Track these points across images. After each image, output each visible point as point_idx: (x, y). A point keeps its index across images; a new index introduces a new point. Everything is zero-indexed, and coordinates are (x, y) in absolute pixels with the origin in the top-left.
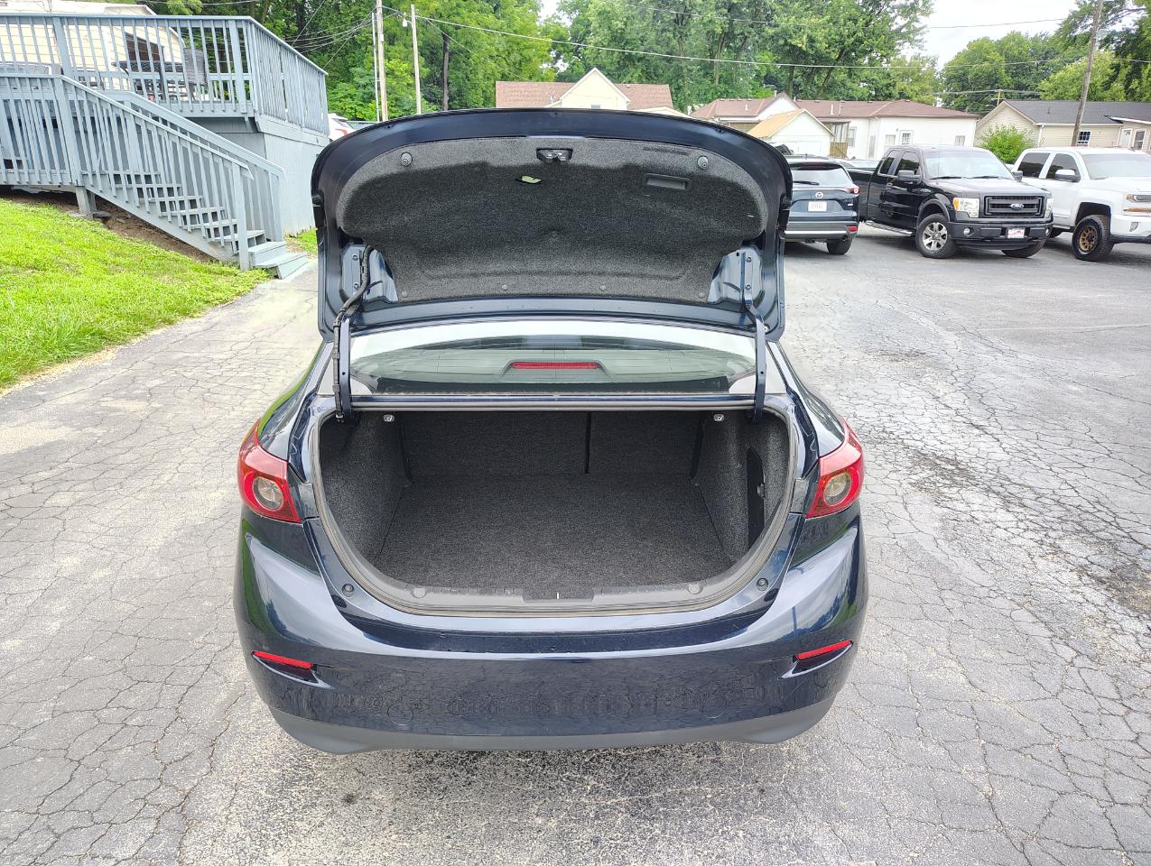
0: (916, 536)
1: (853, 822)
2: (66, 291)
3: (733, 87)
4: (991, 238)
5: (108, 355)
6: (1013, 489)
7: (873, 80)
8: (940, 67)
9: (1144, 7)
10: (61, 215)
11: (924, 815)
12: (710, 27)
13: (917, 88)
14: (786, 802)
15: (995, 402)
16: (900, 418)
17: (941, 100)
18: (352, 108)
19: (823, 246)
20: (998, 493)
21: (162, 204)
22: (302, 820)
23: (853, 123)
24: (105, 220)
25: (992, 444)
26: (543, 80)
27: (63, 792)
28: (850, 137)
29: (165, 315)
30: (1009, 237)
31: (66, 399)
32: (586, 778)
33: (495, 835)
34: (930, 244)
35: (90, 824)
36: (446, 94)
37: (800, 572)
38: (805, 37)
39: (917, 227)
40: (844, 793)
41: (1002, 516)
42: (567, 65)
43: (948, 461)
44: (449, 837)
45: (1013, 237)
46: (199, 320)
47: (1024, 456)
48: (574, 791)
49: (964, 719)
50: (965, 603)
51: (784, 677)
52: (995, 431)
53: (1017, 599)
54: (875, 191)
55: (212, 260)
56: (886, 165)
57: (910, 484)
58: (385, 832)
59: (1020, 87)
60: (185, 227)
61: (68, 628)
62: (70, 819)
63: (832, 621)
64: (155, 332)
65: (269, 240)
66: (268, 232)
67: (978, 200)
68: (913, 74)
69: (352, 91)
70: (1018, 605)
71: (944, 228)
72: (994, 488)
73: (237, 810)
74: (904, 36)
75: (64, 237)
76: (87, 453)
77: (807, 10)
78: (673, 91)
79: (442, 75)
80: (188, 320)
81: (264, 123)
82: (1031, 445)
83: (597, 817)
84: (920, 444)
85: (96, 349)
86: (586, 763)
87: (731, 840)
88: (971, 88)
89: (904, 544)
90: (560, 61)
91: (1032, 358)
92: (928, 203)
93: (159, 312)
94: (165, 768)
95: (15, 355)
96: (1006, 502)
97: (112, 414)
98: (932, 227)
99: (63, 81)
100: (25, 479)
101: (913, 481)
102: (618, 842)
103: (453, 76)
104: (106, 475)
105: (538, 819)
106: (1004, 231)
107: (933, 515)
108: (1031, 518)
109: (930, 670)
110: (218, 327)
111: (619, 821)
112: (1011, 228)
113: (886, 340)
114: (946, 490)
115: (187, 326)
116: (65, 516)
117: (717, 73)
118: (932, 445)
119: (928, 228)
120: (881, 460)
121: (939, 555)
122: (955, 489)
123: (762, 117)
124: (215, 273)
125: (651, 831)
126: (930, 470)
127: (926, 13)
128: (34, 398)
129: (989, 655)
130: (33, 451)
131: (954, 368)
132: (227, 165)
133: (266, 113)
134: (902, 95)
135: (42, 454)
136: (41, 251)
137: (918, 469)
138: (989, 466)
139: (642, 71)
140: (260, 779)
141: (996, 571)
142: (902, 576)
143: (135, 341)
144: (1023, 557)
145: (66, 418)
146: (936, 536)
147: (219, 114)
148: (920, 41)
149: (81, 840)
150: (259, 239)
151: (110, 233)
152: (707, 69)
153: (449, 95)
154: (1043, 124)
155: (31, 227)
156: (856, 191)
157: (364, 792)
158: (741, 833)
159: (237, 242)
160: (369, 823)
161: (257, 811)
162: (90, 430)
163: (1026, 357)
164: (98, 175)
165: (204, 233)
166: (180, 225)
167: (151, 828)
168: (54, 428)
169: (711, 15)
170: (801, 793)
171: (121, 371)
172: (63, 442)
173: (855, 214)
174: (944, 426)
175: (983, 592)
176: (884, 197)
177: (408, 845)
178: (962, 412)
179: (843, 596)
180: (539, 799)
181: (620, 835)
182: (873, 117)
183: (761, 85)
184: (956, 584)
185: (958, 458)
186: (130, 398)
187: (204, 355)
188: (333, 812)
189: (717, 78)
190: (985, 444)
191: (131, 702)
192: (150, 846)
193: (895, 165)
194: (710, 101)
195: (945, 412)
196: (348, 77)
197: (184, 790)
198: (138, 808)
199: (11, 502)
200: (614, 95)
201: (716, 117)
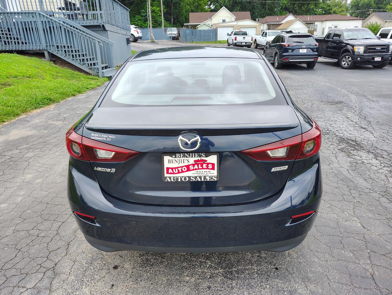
0: (340, 169)
1: (314, 283)
2: (39, 85)
3: (272, 12)
4: (368, 61)
5: (52, 106)
6: (378, 151)
7: (324, 7)
8: (349, 2)
10: (40, 60)
11: (344, 281)
13: (340, 10)
14: (287, 273)
15: (371, 119)
16: (334, 125)
17: (349, 14)
18: (140, 24)
19: (305, 65)
20: (373, 153)
21: (73, 55)
22: (97, 275)
23: (316, 23)
24: (54, 61)
25: (370, 135)
26: (206, 12)
27: (12, 261)
28: (315, 28)
29: (73, 93)
30: (375, 60)
31: (36, 121)
32: (207, 261)
33: (170, 284)
34: (345, 64)
35: (20, 274)
36: (172, 18)
37: (293, 182)
39: (340, 58)
40: (310, 271)
41: (374, 161)
42: (214, 6)
43: (353, 141)
44: (152, 284)
45: (377, 60)
46: (84, 94)
47: (383, 139)
48: (202, 266)
49: (361, 241)
50: (360, 195)
51: (285, 225)
52: (371, 130)
53: (381, 193)
54: (324, 46)
55: (90, 74)
56: (328, 36)
57: (338, 149)
58: (128, 281)
59: (379, 8)
60: (80, 63)
61: (24, 200)
62: (13, 272)
63: (307, 202)
64: (69, 99)
65: (109, 68)
66: (109, 65)
67: (363, 47)
68: (339, 5)
69: (141, 18)
70: (382, 196)
71: (350, 58)
72: (371, 151)
73: (74, 270)
75: (40, 67)
76: (41, 139)
78: (251, 14)
79: (171, 11)
80: (80, 95)
81: (107, 27)
82: (385, 135)
83: (210, 278)
84: (342, 135)
85: (48, 104)
86: (207, 255)
87: (264, 289)
88: (360, 9)
89: (336, 172)
90: (212, 5)
91: (385, 103)
92: (344, 49)
93: (71, 92)
94: (50, 253)
95: (20, 107)
96: (376, 156)
97: (51, 126)
98: (346, 58)
99: (39, 13)
100: (18, 148)
101: (339, 148)
102: (218, 288)
103: (175, 12)
104: (46, 146)
105: (187, 277)
106: (373, 58)
107: (347, 161)
108: (386, 162)
109: (346, 221)
110: (90, 97)
111: (219, 280)
112: (376, 57)
113: (329, 97)
114: (352, 152)
115: (80, 97)
116: (29, 161)
117: (267, 7)
118: (347, 135)
119: (344, 58)
120: (326, 141)
121: (349, 176)
122: (356, 151)
123: (283, 22)
124: (90, 79)
125: (232, 284)
126: (346, 144)
128: (26, 121)
129: (370, 215)
130: (23, 138)
131: (354, 107)
132: (94, 41)
133: (107, 23)
134: (334, 13)
135: (25, 140)
136: (31, 72)
137: (341, 144)
138: (369, 142)
139: (240, 7)
140: (84, 258)
141: (373, 182)
142: (335, 184)
143: (62, 102)
144: (383, 177)
145: (35, 127)
146: (348, 169)
147: (92, 24)
149: (15, 280)
150: (106, 67)
151: (56, 66)
153: (173, 18)
154: (388, 21)
155: (29, 64)
156: (317, 45)
157: (122, 265)
158: (268, 286)
159: (98, 68)
160: (122, 277)
161: (81, 271)
162: (43, 131)
163: (383, 103)
164: (51, 46)
165: (87, 65)
166: (79, 62)
167: (41, 276)
168: (31, 131)
170: (293, 270)
171: (56, 111)
172: (33, 135)
173: (317, 53)
174: (351, 128)
175: (367, 191)
176: (328, 47)
177: (136, 287)
178: (358, 123)
179: (311, 192)
180: (188, 269)
181: (219, 285)
182: (324, 21)
183: (283, 11)
184: (356, 187)
185: (356, 140)
186: (57, 120)
187: (84, 106)
188: (109, 272)
189: (267, 8)
190: (367, 135)
191: (42, 227)
192: (40, 283)
193: (332, 35)
194: (265, 17)
195: (351, 123)
196: (139, 13)
197: (55, 262)
198: (38, 268)
199: (12, 156)
200: (230, 16)
201: (267, 22)
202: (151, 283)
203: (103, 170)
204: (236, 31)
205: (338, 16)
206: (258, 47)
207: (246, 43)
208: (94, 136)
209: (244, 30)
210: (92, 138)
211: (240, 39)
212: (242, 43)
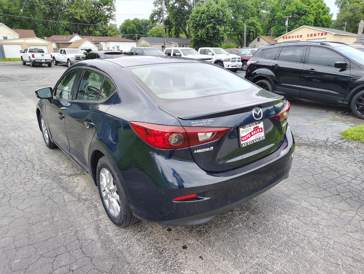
3: (57, 32)
8: (118, 27)
9: (168, 13)
12: (44, 11)
13: (113, 33)
17: (121, 37)
23: (102, 43)
28: (101, 47)
38: (79, 16)
58: (206, 248)
59: (142, 34)
68: (111, 29)
74: (109, 17)
77: (77, 7)
78: (35, 32)
88: (128, 34)
117: (50, 26)
123: (71, 41)
127: (115, 11)
134: (110, 35)
139: (20, 25)
148: (115, 19)
152: (46, 25)
154: (153, 44)
169: (43, 6)
182: (107, 41)
183: (65, 31)
189: (50, 28)
194: (50, 36)
200: (12, 33)
201: (54, 41)
202: (221, 241)
203: (203, 151)
204: (30, 48)
205: (113, 38)
206: (58, 64)
207: (46, 60)
208: (195, 124)
209: (39, 48)
210: (194, 125)
211: (38, 56)
212: (41, 60)
